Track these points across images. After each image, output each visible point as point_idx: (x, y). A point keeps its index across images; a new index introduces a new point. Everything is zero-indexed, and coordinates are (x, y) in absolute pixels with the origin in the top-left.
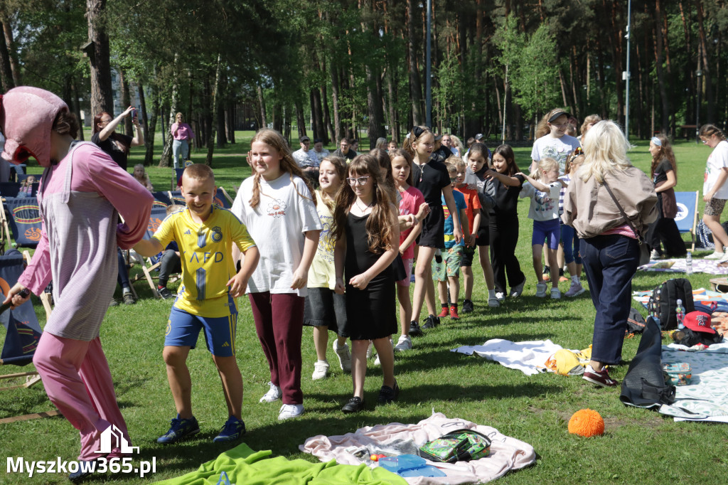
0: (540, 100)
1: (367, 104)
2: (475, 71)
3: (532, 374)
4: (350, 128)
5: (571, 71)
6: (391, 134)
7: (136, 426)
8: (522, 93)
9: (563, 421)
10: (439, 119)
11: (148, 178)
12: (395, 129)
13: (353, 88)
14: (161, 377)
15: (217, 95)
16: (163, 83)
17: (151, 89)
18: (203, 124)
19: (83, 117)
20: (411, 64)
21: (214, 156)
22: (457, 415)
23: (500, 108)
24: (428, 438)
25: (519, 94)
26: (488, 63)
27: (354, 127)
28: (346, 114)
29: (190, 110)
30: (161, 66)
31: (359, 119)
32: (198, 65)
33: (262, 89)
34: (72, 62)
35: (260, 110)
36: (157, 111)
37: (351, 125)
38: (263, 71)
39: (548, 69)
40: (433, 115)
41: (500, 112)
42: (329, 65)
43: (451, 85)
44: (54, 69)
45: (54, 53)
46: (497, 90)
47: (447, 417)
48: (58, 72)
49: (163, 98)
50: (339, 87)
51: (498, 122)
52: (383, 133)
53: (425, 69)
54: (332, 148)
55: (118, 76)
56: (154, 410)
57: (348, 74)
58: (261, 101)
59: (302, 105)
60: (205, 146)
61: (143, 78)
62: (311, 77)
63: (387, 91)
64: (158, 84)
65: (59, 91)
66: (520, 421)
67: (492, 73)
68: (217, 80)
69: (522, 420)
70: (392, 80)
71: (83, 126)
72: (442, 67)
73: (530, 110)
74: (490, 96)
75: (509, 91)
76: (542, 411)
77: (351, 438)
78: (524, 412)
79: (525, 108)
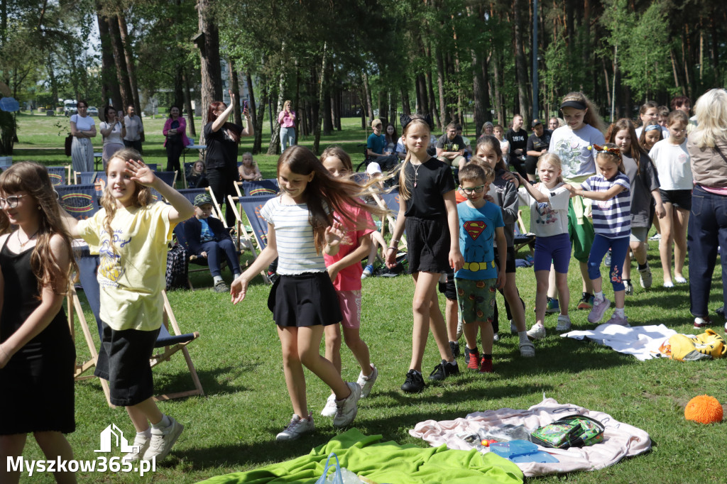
0: (650, 80)
1: (473, 89)
2: (583, 53)
3: (646, 360)
4: (456, 113)
5: (683, 50)
6: (497, 118)
7: (249, 410)
8: (631, 74)
9: (679, 408)
10: (546, 102)
11: (257, 166)
12: (501, 113)
13: (458, 73)
14: (273, 362)
15: (323, 82)
16: (271, 72)
17: (259, 78)
18: (310, 112)
19: (193, 107)
20: (518, 47)
21: (321, 143)
22: (569, 400)
23: (608, 90)
24: (539, 423)
25: (629, 75)
26: (596, 45)
27: (459, 112)
28: (451, 99)
29: (297, 98)
30: (268, 55)
31: (465, 104)
32: (304, 53)
33: (367, 75)
34: (183, 53)
35: (366, 96)
36: (265, 100)
37: (456, 110)
38: (368, 57)
39: (659, 49)
40: (540, 98)
41: (608, 94)
42: (434, 51)
43: (558, 67)
44: (166, 60)
45: (166, 45)
46: (606, 72)
47: (559, 403)
48: (170, 63)
49: (271, 87)
50: (445, 73)
51: (607, 104)
52: (490, 117)
53: (531, 53)
54: (438, 133)
55: (227, 65)
56: (266, 394)
57: (453, 58)
58: (366, 87)
59: (407, 90)
60: (312, 134)
61: (251, 68)
62: (416, 63)
63: (493, 75)
64: (266, 73)
65: (171, 82)
66: (634, 407)
67: (600, 54)
68: (323, 67)
69: (637, 406)
70: (498, 64)
71: (194, 116)
72: (549, 49)
73: (640, 92)
74: (598, 78)
75: (619, 73)
76: (657, 397)
77: (461, 423)
78: (638, 398)
79: (635, 89)
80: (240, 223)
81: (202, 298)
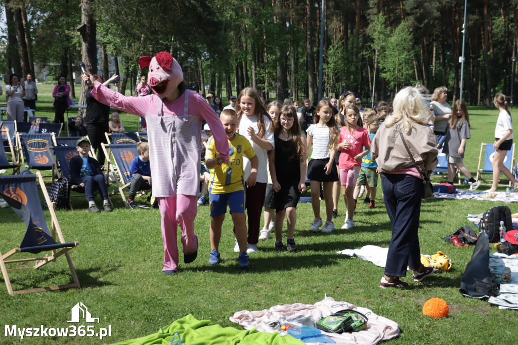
0: (399, 75)
1: (277, 74)
2: (354, 53)
4: (264, 91)
5: (422, 55)
6: (292, 96)
7: (113, 299)
8: (387, 70)
9: (419, 306)
10: (327, 86)
12: (295, 92)
13: (266, 63)
14: (131, 265)
16: (133, 55)
17: (124, 59)
19: (74, 77)
20: (309, 46)
22: (342, 299)
23: (370, 80)
24: (322, 315)
25: (385, 70)
26: (362, 48)
27: (266, 90)
28: (261, 81)
30: (131, 42)
31: (270, 84)
32: (157, 42)
33: (201, 61)
34: (69, 38)
35: (200, 76)
36: (127, 75)
37: (264, 89)
38: (203, 48)
39: (406, 53)
40: (323, 83)
41: (370, 83)
42: (249, 47)
43: (336, 62)
44: (56, 43)
45: (56, 31)
46: (369, 67)
47: (336, 301)
48: (59, 45)
49: (132, 66)
50: (257, 62)
51: (369, 89)
52: (287, 95)
53: (318, 51)
55: (100, 49)
56: (126, 288)
57: (263, 52)
58: (200, 70)
59: (229, 73)
61: (118, 51)
62: (237, 54)
63: (291, 65)
64: (130, 56)
65: (59, 59)
66: (388, 305)
67: (366, 55)
69: (389, 304)
70: (294, 58)
71: (74, 84)
72: (330, 49)
73: (392, 82)
74: (363, 71)
75: (378, 68)
76: (403, 298)
77: (267, 313)
78: (391, 299)
79: (389, 80)
80: (109, 163)
81: (80, 216)
